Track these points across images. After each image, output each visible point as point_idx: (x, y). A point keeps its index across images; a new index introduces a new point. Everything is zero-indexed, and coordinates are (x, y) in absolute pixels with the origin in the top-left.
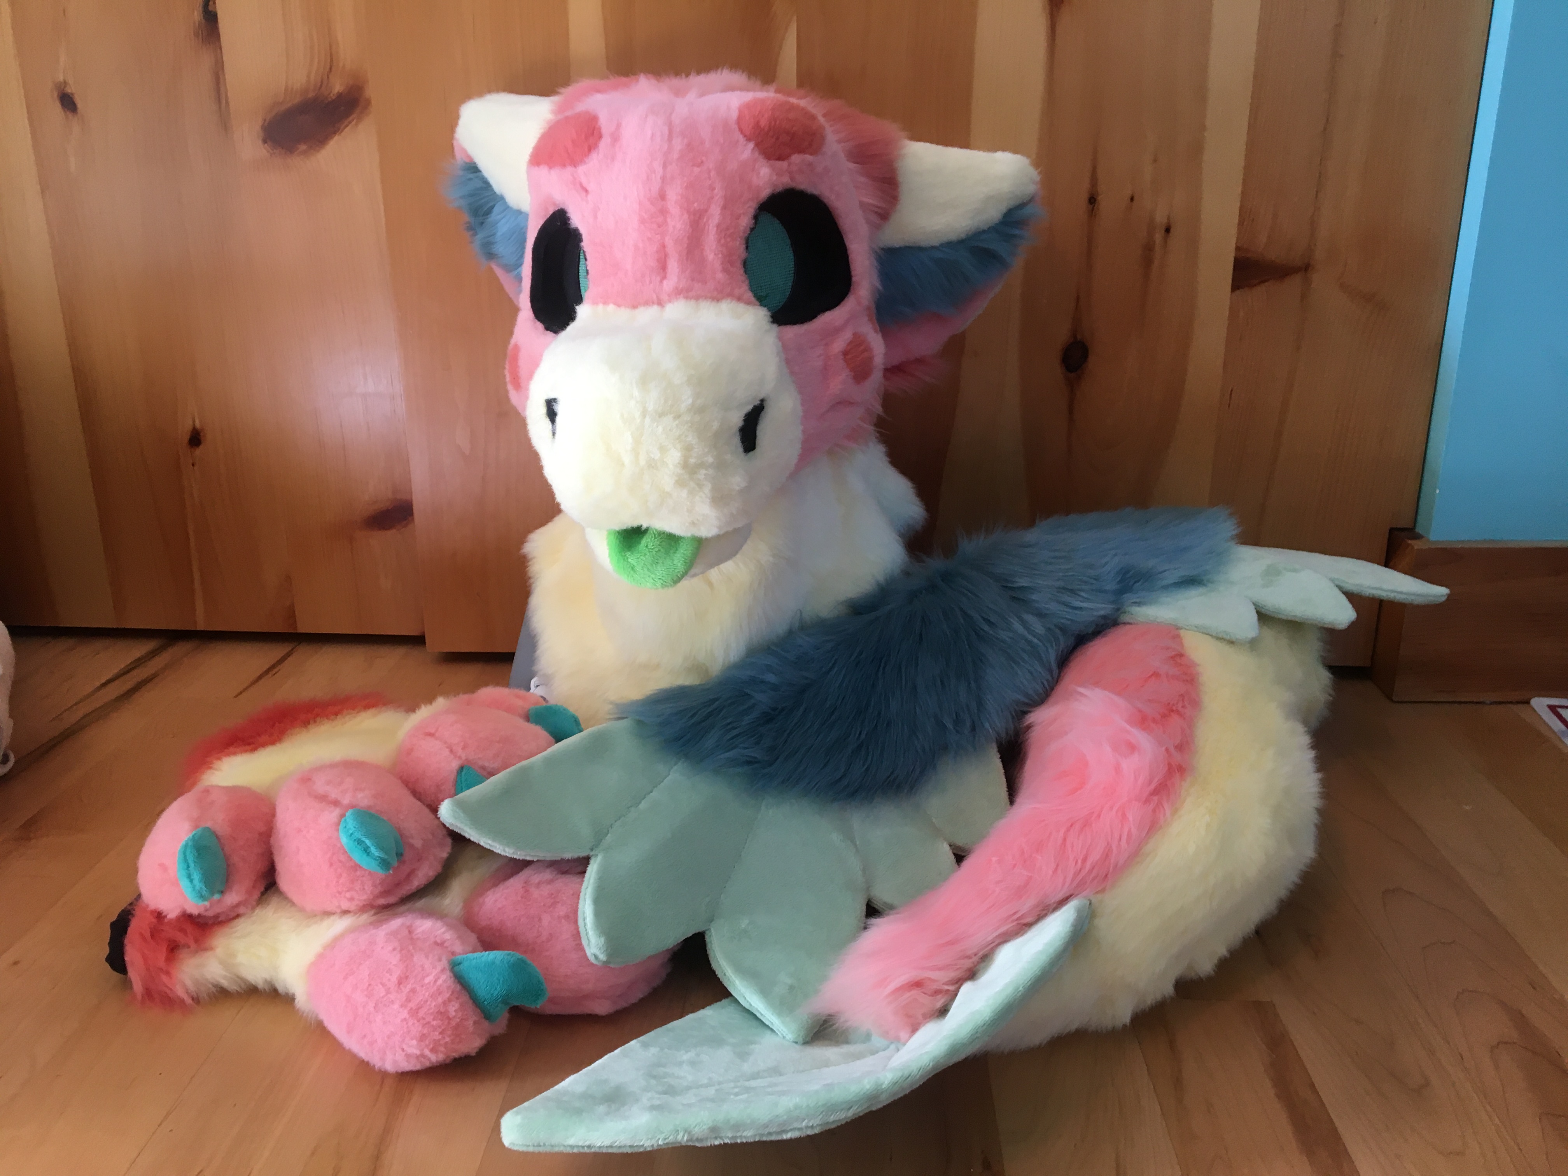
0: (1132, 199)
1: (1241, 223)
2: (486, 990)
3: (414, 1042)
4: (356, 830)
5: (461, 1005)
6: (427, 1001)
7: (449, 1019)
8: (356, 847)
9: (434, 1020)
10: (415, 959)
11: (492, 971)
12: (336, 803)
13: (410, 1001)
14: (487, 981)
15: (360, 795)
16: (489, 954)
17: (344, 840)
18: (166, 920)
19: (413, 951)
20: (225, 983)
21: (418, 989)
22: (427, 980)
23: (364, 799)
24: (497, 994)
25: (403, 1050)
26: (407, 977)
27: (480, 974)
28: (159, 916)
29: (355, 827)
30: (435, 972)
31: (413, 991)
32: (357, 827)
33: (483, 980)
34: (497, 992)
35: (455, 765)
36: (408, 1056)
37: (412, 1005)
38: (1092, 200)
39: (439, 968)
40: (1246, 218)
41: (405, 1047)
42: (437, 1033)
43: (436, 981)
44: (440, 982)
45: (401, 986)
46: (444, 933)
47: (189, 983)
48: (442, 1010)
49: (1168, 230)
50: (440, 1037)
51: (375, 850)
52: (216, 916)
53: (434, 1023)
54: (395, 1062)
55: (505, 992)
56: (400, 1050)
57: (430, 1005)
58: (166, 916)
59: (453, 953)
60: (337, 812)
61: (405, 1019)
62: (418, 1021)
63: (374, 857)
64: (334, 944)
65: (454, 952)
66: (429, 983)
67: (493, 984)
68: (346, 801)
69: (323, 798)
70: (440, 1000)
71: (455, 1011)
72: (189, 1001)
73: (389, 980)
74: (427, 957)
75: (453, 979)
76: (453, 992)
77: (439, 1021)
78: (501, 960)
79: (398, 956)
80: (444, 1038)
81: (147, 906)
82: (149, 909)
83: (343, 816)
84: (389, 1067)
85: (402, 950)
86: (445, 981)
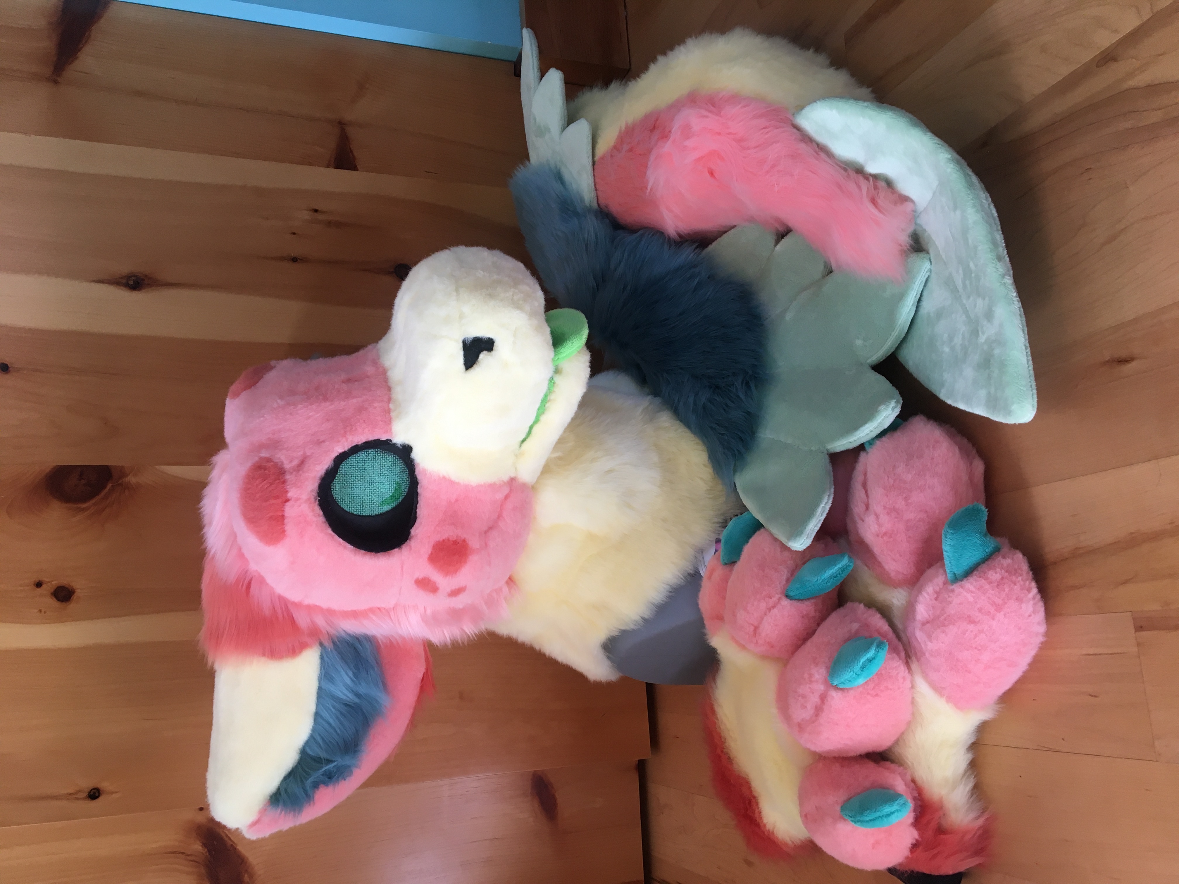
0: (294, 234)
1: (310, 164)
2: (977, 549)
3: (1024, 606)
4: (853, 671)
5: (990, 569)
6: (989, 598)
7: (1002, 578)
8: (868, 669)
9: (1004, 591)
10: (953, 612)
11: (961, 547)
12: (823, 698)
13: (989, 612)
14: (969, 550)
15: (817, 676)
16: (946, 551)
17: (861, 681)
18: (920, 839)
19: (945, 615)
20: (970, 785)
21: (978, 606)
22: (971, 599)
23: (819, 673)
24: (980, 541)
25: (1030, 616)
26: (969, 617)
27: (964, 556)
28: (915, 847)
29: (850, 672)
30: (965, 594)
31: (980, 610)
32: (850, 670)
33: (969, 553)
34: (978, 541)
35: (785, 602)
36: (1034, 612)
37: (992, 610)
38: (294, 260)
39: (961, 590)
40: (307, 161)
41: (1027, 615)
42: (1016, 587)
43: (972, 592)
44: (972, 588)
45: (977, 621)
46: (928, 594)
47: (972, 815)
48: (995, 585)
49: (316, 211)
50: (1018, 584)
51: (870, 652)
52: (915, 799)
53: (1007, 590)
54: (1039, 624)
55: (978, 535)
56: (1030, 618)
57: (992, 595)
58: (917, 840)
59: (945, 583)
60: (833, 693)
61: (1005, 615)
62: (1006, 603)
63: (876, 653)
64: (938, 689)
65: (943, 583)
66: (974, 597)
67: (972, 544)
68: (822, 687)
69: (818, 710)
70: (987, 587)
71: (996, 573)
72: (986, 816)
73: (971, 631)
74: (950, 603)
75: (969, 578)
76: (980, 577)
77: (1005, 586)
78: (951, 539)
79: (951, 627)
80: (1019, 582)
81: (907, 858)
82: (910, 856)
83: (836, 688)
84: (1042, 629)
85: (944, 626)
86: (972, 584)
